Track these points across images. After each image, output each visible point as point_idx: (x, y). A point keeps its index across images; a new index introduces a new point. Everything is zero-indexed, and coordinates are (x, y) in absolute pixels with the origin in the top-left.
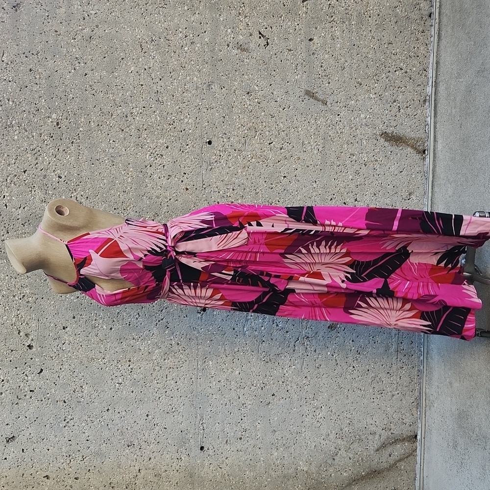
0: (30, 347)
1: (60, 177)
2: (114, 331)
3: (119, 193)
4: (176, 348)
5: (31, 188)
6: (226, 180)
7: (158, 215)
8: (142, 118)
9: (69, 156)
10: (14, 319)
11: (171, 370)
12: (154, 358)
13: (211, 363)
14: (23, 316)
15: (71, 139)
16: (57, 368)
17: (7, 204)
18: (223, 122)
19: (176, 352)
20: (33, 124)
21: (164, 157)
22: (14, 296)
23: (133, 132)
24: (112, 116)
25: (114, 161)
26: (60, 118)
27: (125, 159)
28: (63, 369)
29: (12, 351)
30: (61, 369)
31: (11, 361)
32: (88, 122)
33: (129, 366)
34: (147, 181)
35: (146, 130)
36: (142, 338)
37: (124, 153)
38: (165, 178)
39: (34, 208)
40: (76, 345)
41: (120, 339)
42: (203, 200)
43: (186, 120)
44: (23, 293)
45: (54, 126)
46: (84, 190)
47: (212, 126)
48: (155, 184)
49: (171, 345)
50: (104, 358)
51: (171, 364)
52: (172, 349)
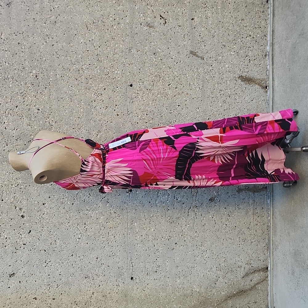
0: (23, 216)
1: (38, 110)
2: (74, 205)
3: (75, 119)
4: (113, 215)
5: (21, 117)
6: (142, 108)
7: (100, 132)
8: (89, 71)
9: (44, 97)
10: (12, 199)
11: (111, 229)
12: (100, 222)
13: (136, 224)
14: (18, 198)
15: (45, 86)
16: (40, 230)
17: (6, 128)
18: (139, 73)
19: (114, 218)
20: (21, 77)
21: (103, 95)
22: (12, 185)
23: (83, 80)
24: (70, 70)
25: (72, 98)
26: (38, 73)
27: (78, 97)
29: (11, 219)
30: (42, 230)
31: (11, 226)
32: (55, 75)
33: (85, 227)
34: (92, 110)
35: (91, 78)
36: (92, 209)
37: (78, 93)
38: (104, 108)
39: (23, 129)
40: (51, 215)
41: (79, 211)
42: (128, 122)
43: (116, 72)
44: (18, 183)
45: (34, 78)
46: (54, 117)
47: (132, 75)
48: (98, 112)
49: (111, 213)
50: (69, 223)
51: (111, 225)
52: (111, 216)
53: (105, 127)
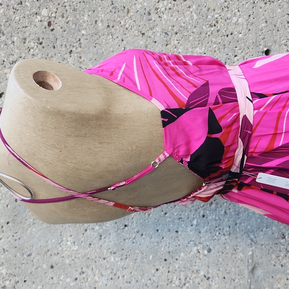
8: (172, 16)
15: (68, 47)
20: (14, 24)
23: (159, 36)
24: (128, 12)
26: (54, 15)
32: (94, 22)
35: (176, 33)
43: (235, 19)
45: (43, 27)
47: (271, 27)
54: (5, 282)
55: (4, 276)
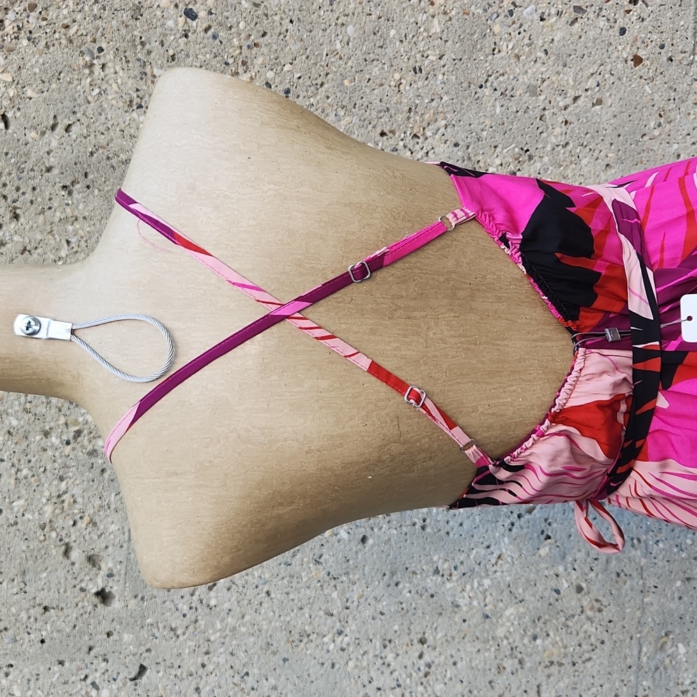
0: (103, 596)
1: (190, 14)
2: (372, 546)
3: (397, 76)
4: (571, 602)
5: (91, 53)
7: (530, 158)
10: (48, 509)
11: (554, 669)
12: (500, 632)
13: (682, 649)
14: (79, 500)
16: (191, 663)
17: (9, 115)
19: (573, 616)
22: (46, 434)
28: (210, 667)
29: (46, 609)
30: (203, 666)
31: (43, 641)
33: (421, 656)
34: (496, 29)
36: (462, 569)
38: (564, 18)
39: (102, 129)
40: (250, 592)
41: (393, 574)
44: (76, 423)
46: (276, 64)
48: (526, 41)
49: (558, 592)
50: (340, 633)
51: (555, 651)
52: (559, 606)
53: (558, 130)
54: (94, 442)
55: (92, 428)
